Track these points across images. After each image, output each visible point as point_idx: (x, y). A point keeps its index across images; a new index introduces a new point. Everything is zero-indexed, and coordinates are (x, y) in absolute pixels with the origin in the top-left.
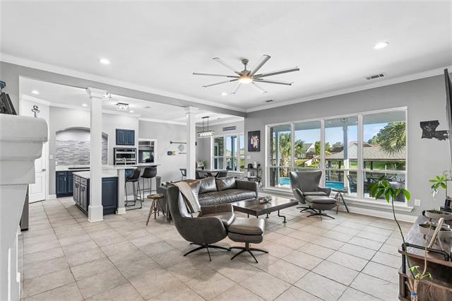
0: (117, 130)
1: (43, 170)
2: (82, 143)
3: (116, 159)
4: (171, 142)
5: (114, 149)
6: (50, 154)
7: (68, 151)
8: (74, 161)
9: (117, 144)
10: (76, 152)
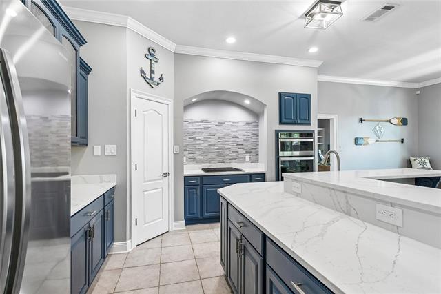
0: (280, 94)
1: (165, 174)
2: (220, 124)
3: (281, 153)
4: (361, 120)
5: (277, 133)
6: (175, 144)
7: (202, 138)
8: (210, 155)
9: (281, 122)
10: (212, 141)
